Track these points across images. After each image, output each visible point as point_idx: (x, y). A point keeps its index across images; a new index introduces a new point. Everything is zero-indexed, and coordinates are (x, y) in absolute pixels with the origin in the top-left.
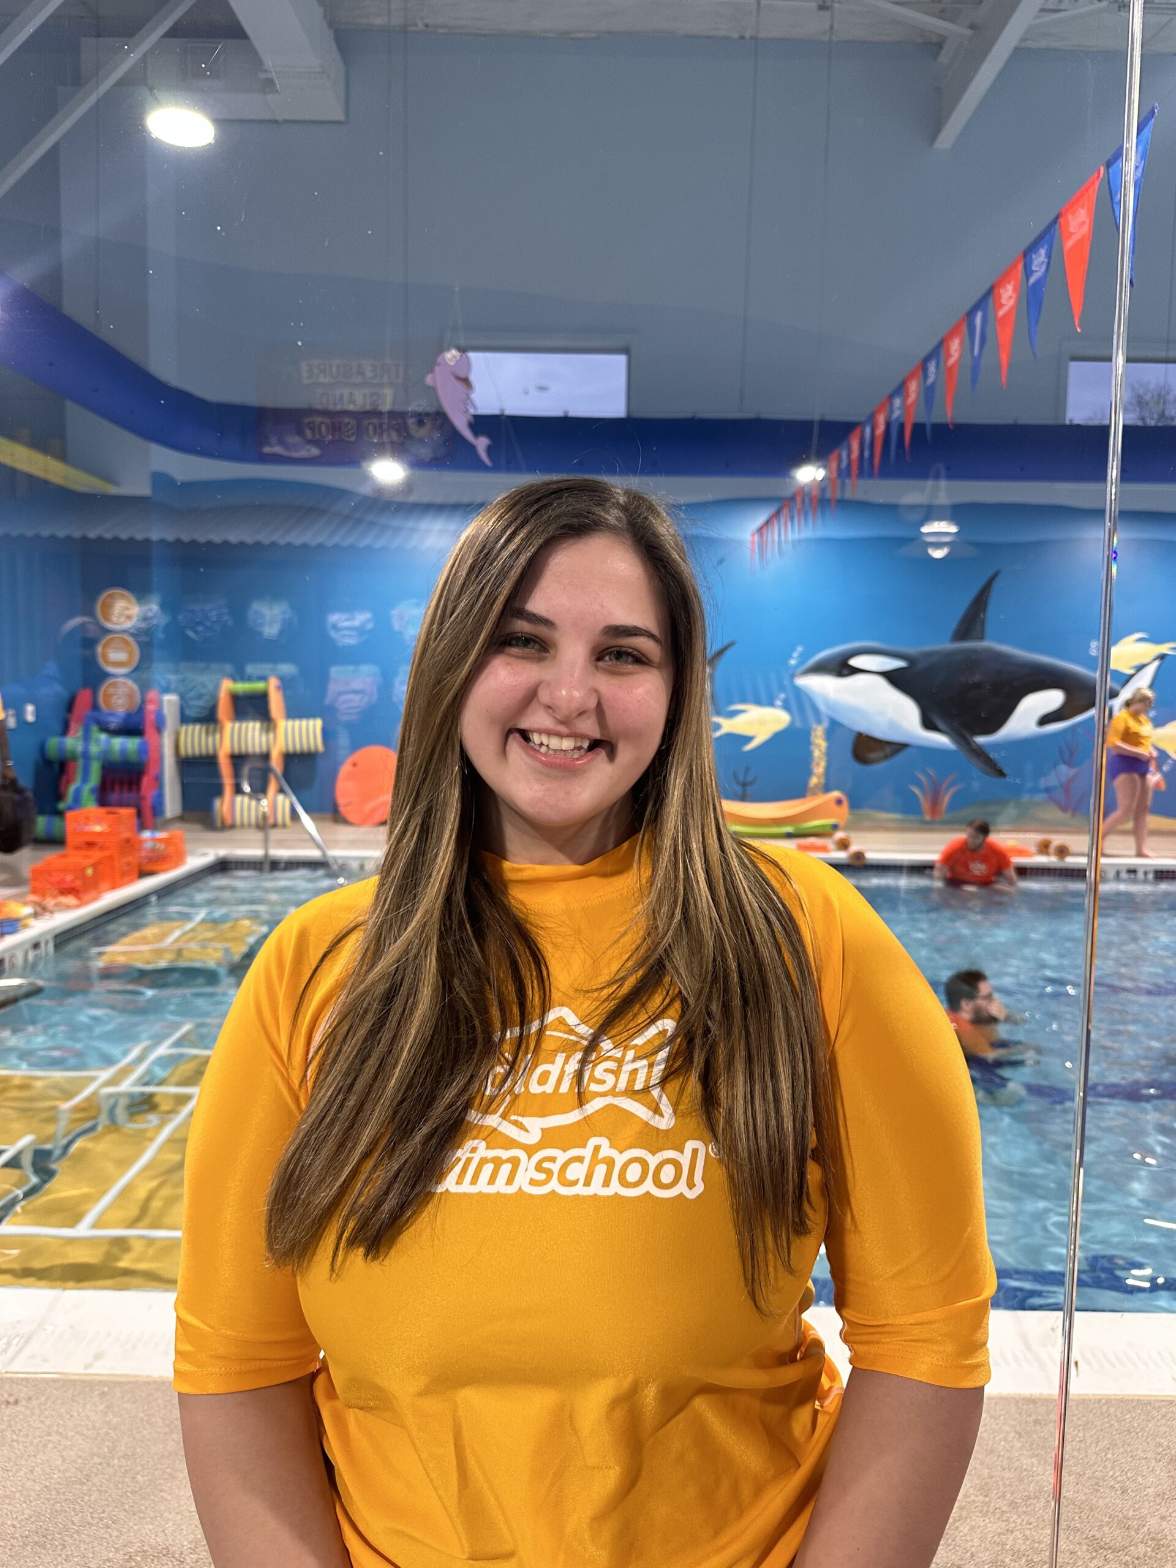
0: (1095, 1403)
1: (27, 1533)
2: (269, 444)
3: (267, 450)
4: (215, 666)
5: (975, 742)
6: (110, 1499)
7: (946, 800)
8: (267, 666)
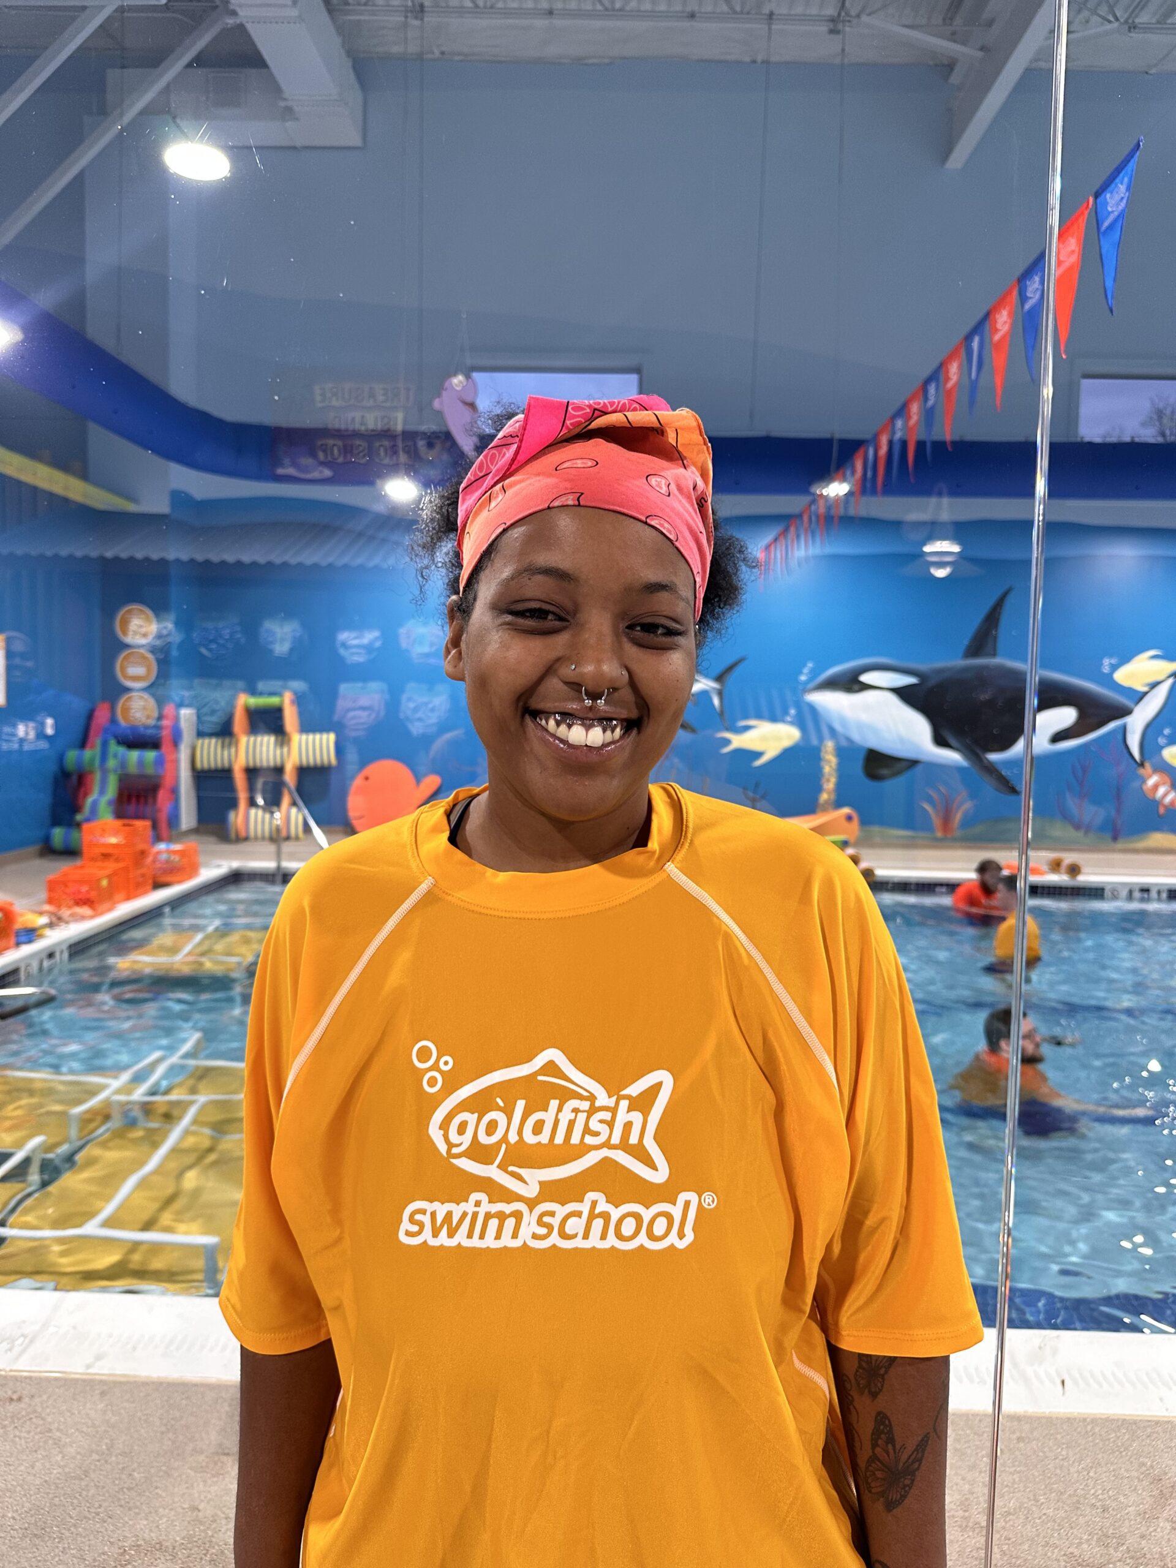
0: (1080, 1421)
1: (27, 1525)
2: (282, 465)
3: (280, 471)
4: (227, 683)
5: (987, 759)
6: (107, 1495)
7: (958, 817)
8: (279, 683)
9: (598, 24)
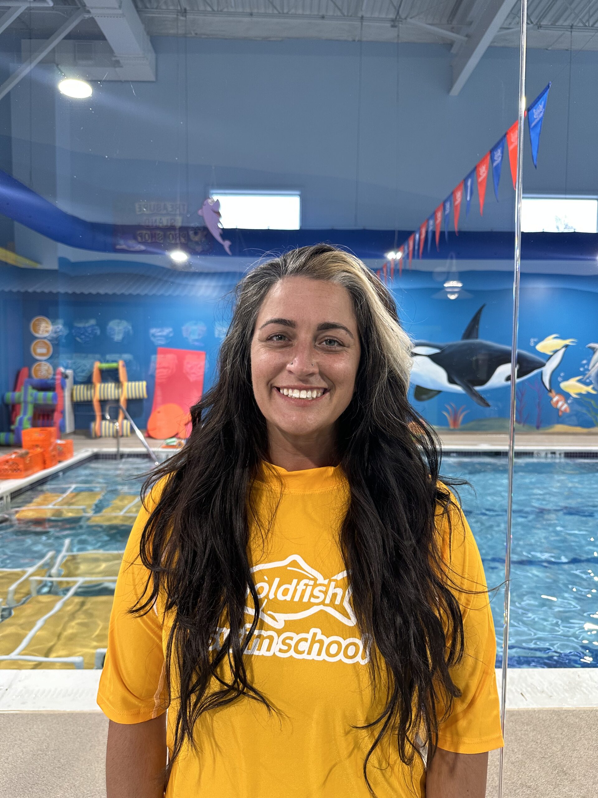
2: (119, 244)
3: (118, 247)
4: (90, 356)
5: (474, 390)
6: (47, 771)
7: (461, 418)
8: (118, 355)
9: (275, 20)
